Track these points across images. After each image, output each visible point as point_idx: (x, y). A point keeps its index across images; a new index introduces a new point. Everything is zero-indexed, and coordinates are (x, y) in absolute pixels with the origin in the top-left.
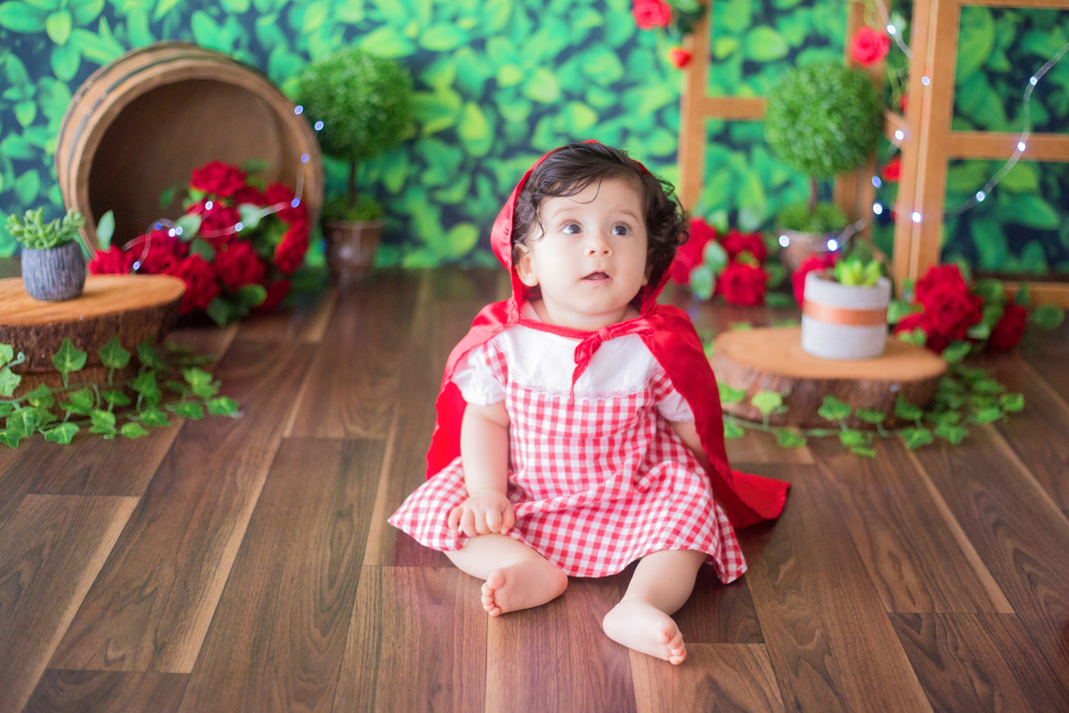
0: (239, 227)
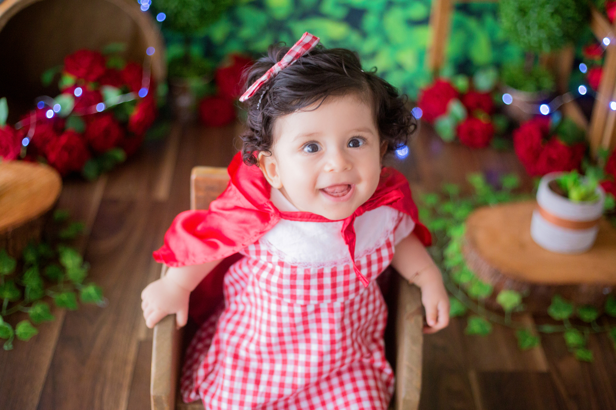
0: (100, 108)
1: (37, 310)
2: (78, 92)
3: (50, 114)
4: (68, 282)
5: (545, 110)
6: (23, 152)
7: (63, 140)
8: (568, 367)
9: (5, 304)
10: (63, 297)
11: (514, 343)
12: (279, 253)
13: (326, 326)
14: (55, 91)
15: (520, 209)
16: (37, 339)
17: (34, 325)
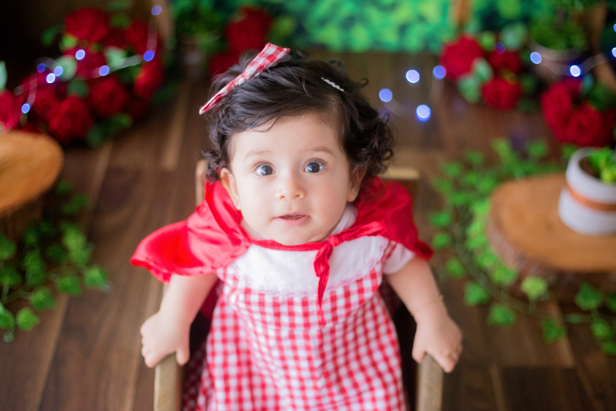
0: (103, 71)
1: (38, 296)
2: (81, 55)
3: (51, 79)
4: (70, 265)
5: (575, 71)
6: (23, 120)
7: (65, 106)
8: (595, 362)
9: (6, 290)
10: (66, 281)
11: (538, 334)
12: (246, 278)
13: (302, 353)
14: (56, 52)
15: (546, 184)
16: (40, 329)
17: (36, 313)
